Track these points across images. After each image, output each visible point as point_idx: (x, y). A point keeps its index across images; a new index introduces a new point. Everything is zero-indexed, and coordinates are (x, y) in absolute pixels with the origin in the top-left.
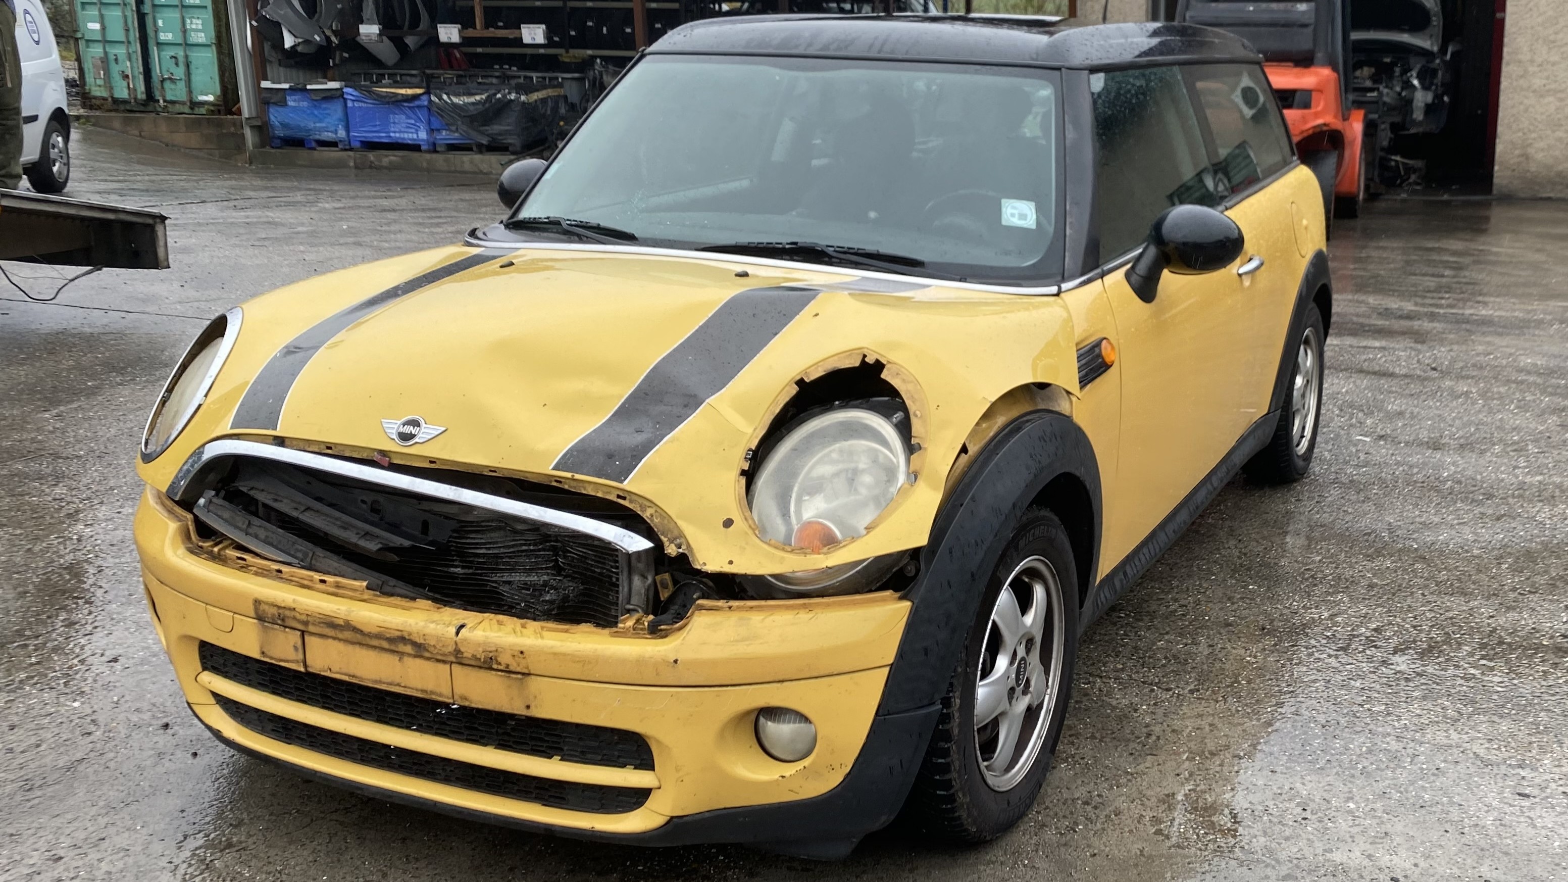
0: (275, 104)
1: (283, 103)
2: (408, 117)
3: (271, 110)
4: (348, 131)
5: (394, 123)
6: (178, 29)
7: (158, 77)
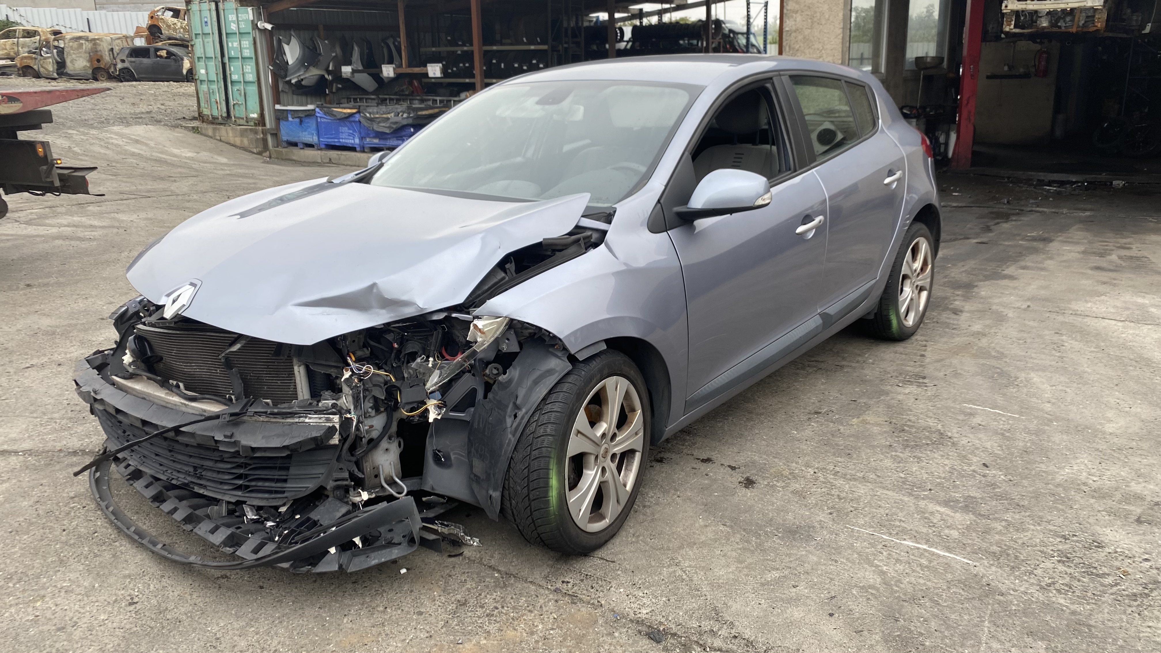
0: (282, 119)
1: (287, 119)
2: (349, 129)
3: (281, 124)
4: (319, 138)
5: (342, 133)
6: (241, 72)
7: (232, 102)
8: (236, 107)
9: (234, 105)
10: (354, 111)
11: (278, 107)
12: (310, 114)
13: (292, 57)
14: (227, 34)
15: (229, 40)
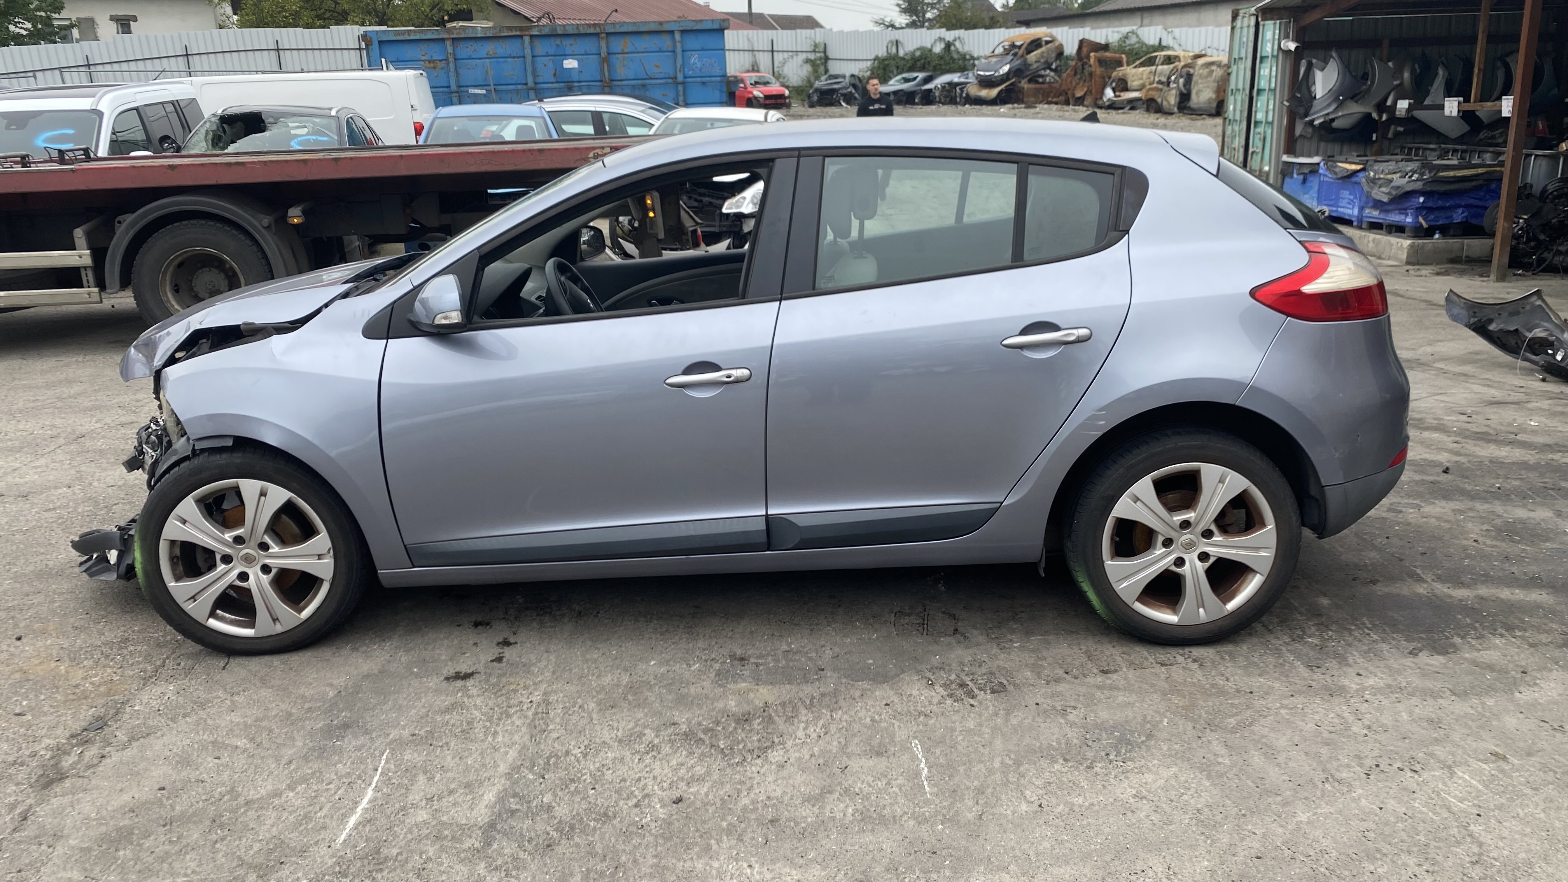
0: (1287, 175)
2: (1350, 193)
5: (1343, 199)
6: (1265, 109)
7: (1251, 150)
8: (1254, 156)
9: (1253, 153)
10: (1359, 167)
11: (1285, 158)
12: (1314, 169)
13: (1323, 88)
14: (1262, 58)
15: (1263, 65)
